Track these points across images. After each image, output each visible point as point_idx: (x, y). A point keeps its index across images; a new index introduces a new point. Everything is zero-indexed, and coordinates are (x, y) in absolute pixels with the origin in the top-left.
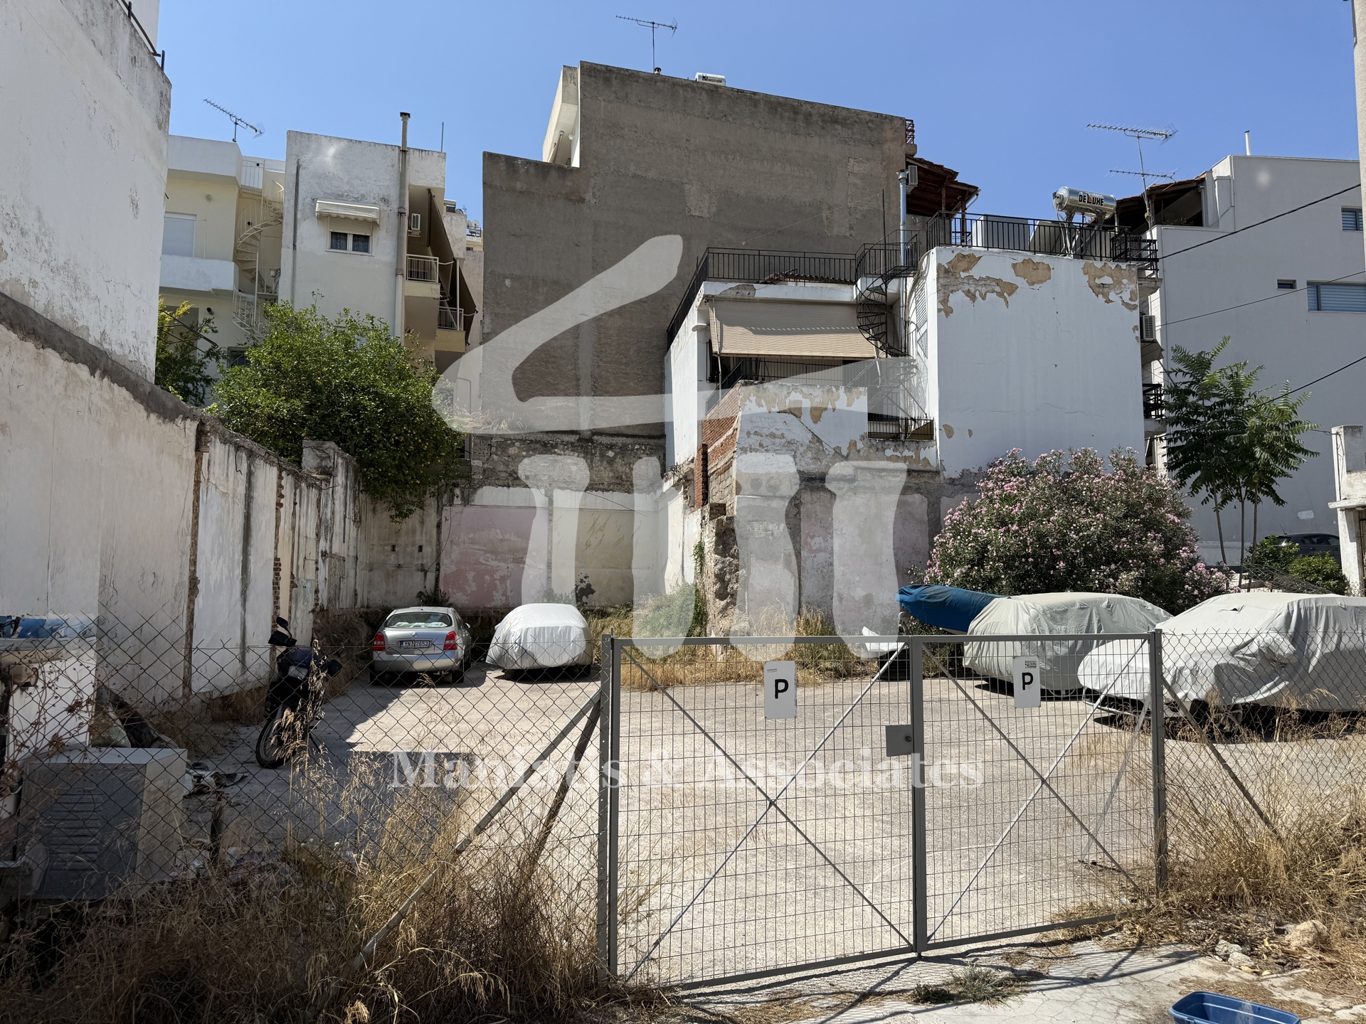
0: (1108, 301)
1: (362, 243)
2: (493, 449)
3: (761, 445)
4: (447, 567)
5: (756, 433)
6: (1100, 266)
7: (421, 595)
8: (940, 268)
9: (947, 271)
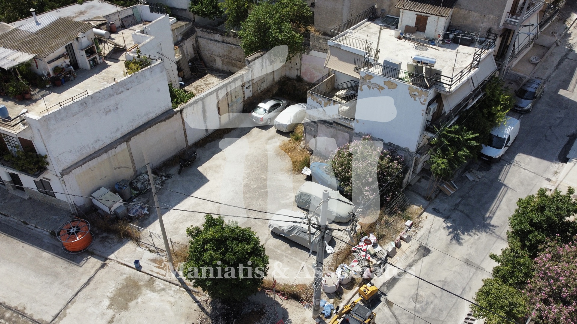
2: (316, 40)
4: (303, 70)
6: (415, 88)
7: (297, 75)
8: (361, 77)
9: (363, 78)
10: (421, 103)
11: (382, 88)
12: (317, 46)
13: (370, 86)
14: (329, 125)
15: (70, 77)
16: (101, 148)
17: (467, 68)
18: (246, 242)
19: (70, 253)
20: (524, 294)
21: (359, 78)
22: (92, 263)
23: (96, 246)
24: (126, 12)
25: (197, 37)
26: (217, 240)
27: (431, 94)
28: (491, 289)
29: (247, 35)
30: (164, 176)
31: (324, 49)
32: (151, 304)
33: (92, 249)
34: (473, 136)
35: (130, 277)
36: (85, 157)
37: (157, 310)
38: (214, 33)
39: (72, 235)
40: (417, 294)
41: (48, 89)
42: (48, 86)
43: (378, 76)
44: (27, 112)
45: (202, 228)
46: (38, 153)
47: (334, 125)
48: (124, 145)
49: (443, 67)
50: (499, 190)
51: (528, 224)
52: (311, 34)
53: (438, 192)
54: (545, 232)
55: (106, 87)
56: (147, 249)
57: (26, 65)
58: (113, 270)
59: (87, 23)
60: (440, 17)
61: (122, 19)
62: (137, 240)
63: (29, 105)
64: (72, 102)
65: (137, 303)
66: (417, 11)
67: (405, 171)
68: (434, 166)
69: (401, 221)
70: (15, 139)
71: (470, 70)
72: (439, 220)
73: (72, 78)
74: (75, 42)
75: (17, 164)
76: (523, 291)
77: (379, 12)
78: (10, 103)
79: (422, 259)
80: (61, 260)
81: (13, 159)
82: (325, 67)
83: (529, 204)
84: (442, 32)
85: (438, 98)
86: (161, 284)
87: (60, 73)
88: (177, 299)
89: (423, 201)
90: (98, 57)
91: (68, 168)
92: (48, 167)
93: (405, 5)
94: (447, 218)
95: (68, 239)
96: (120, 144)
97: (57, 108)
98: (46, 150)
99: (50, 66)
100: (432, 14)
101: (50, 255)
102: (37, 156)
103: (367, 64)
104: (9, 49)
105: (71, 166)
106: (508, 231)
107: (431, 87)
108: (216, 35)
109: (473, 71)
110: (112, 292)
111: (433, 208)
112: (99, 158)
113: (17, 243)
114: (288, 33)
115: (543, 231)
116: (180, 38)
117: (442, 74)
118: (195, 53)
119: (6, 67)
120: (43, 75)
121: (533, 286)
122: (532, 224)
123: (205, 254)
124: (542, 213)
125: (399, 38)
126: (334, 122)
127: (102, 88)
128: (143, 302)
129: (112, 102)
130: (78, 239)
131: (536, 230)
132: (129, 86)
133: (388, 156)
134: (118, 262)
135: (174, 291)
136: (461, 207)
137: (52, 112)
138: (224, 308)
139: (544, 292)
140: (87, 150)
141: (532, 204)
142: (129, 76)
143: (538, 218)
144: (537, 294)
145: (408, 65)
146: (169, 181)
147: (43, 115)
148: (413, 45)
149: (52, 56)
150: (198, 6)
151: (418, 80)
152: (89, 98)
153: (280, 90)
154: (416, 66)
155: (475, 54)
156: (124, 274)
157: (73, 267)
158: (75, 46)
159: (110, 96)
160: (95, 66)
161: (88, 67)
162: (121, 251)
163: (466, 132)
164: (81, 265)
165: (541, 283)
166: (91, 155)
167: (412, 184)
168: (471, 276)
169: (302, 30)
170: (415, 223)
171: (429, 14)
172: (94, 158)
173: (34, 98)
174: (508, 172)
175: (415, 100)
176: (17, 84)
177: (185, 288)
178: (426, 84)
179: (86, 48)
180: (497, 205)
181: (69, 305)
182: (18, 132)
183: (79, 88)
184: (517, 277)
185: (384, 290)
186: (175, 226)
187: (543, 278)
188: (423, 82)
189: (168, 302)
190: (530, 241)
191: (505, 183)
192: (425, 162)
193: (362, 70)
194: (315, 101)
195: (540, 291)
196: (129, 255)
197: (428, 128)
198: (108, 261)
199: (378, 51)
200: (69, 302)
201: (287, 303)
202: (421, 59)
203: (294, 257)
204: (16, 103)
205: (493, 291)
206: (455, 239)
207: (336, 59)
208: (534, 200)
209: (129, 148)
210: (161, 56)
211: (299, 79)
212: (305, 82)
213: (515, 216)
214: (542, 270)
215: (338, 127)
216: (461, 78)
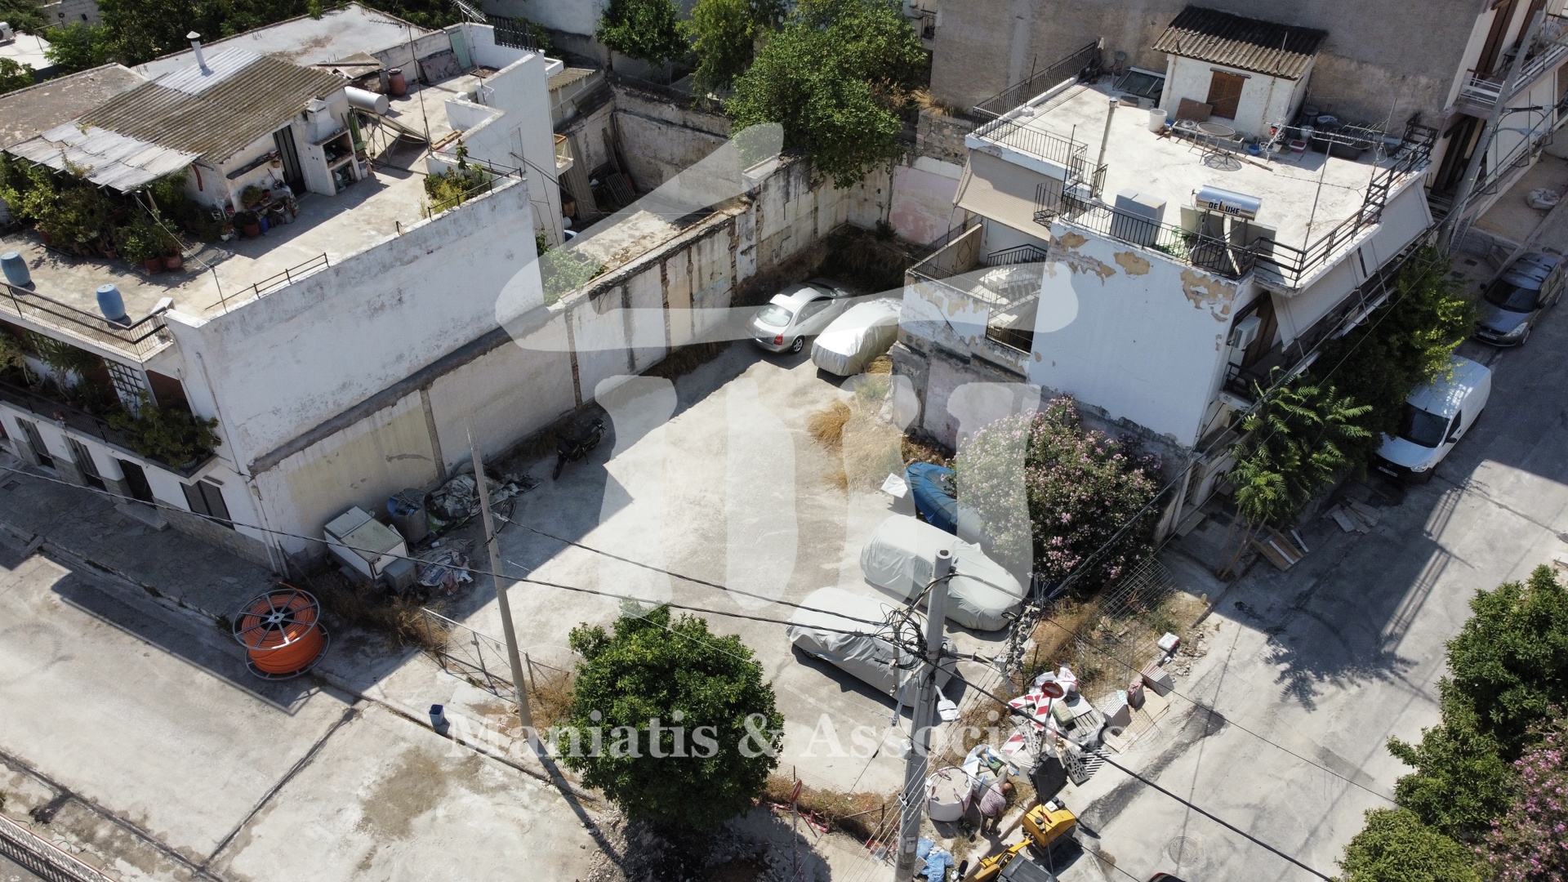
2: (933, 128)
4: (895, 209)
6: (1199, 276)
7: (878, 222)
8: (1052, 238)
9: (1057, 243)
10: (1216, 316)
11: (1110, 272)
12: (937, 144)
13: (1076, 263)
14: (961, 365)
15: (282, 215)
16: (355, 403)
17: (1350, 223)
18: (725, 677)
19: (267, 678)
20: (1481, 857)
21: (1047, 239)
22: (322, 706)
23: (334, 663)
24: (433, 42)
25: (616, 110)
26: (649, 667)
27: (1244, 292)
28: (1386, 839)
29: (750, 111)
30: (516, 483)
31: (956, 155)
32: (469, 824)
33: (321, 668)
34: (1356, 411)
35: (418, 748)
36: (314, 426)
37: (483, 841)
38: (660, 101)
39: (272, 629)
40: (1183, 838)
41: (227, 245)
42: (225, 237)
43: (1099, 239)
44: (171, 306)
45: (610, 633)
46: (195, 414)
47: (974, 363)
48: (415, 398)
49: (1280, 217)
50: (1425, 561)
51: (1499, 664)
52: (921, 113)
53: (1253, 558)
54: (1549, 689)
55: (373, 245)
56: (465, 677)
57: (172, 181)
58: (375, 729)
59: (330, 70)
60: (1278, 80)
61: (420, 62)
62: (438, 652)
63: (175, 285)
64: (287, 282)
65: (434, 819)
66: (1214, 62)
67: (1164, 501)
68: (1244, 492)
69: (1148, 634)
70: (137, 375)
71: (1356, 229)
72: (1251, 637)
73: (288, 216)
74: (298, 122)
75: (141, 440)
76: (1478, 849)
77: (1110, 60)
78: (129, 280)
79: (1200, 743)
80: (241, 693)
81: (132, 426)
82: (956, 206)
83: (1505, 607)
84: (1280, 121)
85: (1263, 305)
86: (498, 774)
87: (258, 204)
88: (538, 815)
89: (1211, 583)
90: (356, 164)
91: (268, 455)
92: (218, 449)
93: (1181, 44)
94: (1274, 632)
95: (264, 642)
96: (405, 395)
97: (250, 298)
98: (214, 407)
99: (232, 184)
100: (1255, 71)
101: (215, 680)
102: (192, 419)
103: (1072, 204)
104: (131, 138)
105: (278, 450)
106: (1444, 679)
107: (1244, 273)
108: (665, 106)
109: (1364, 233)
110: (369, 787)
111: (1237, 604)
112: (349, 431)
113: (132, 643)
114: (858, 109)
115: (1541, 687)
116: (570, 112)
117: (1277, 240)
118: (608, 153)
119: (122, 187)
120: (214, 208)
121: (1508, 836)
122: (1510, 662)
123: (616, 702)
124: (1540, 635)
125: (1162, 132)
126: (975, 356)
127: (365, 248)
128: (450, 819)
129: (387, 284)
130: (287, 642)
131: (1524, 680)
132: (434, 243)
133: (1118, 456)
134: (387, 706)
135: (531, 794)
136: (1314, 604)
137: (235, 307)
138: (660, 845)
139: (1537, 855)
140: (319, 408)
141: (1515, 609)
142: (436, 217)
143: (1528, 648)
144: (1517, 859)
145: (1183, 210)
146: (528, 496)
147: (211, 315)
148: (1201, 152)
149: (239, 159)
150: (622, 30)
151: (1208, 253)
152: (329, 272)
153: (830, 259)
154: (1205, 216)
155: (1372, 184)
156: (403, 739)
157: (271, 715)
158: (300, 133)
159: (385, 268)
160: (347, 185)
161: (330, 188)
162: (396, 679)
163: (1334, 401)
164: (292, 712)
165: (1530, 829)
166: (328, 422)
167: (1183, 534)
168: (1336, 795)
169: (898, 100)
170: (1187, 643)
171: (1248, 69)
172: (337, 429)
173: (190, 266)
174: (1452, 512)
175: (1197, 307)
176: (149, 230)
177: (559, 788)
178: (1231, 264)
179: (326, 139)
180: (1416, 602)
181: (260, 814)
182: (146, 357)
183: (304, 244)
184: (1463, 808)
185: (1093, 821)
186: (538, 617)
187: (1535, 817)
188: (1223, 259)
189: (514, 820)
190: (1505, 710)
191: (1442, 541)
192: (1219, 474)
193: (1056, 220)
194: (926, 298)
195: (1526, 852)
196: (417, 691)
197: (1230, 386)
198: (361, 704)
199: (1101, 170)
200: (260, 807)
201: (828, 842)
202: (1218, 197)
203: (852, 717)
204: (145, 279)
205: (1395, 845)
206: (1295, 690)
207: (985, 185)
208: (1522, 597)
209: (427, 407)
210: (520, 164)
211: (884, 231)
212: (901, 239)
213: (1464, 638)
214: (1534, 794)
215: (984, 370)
216: (1328, 250)
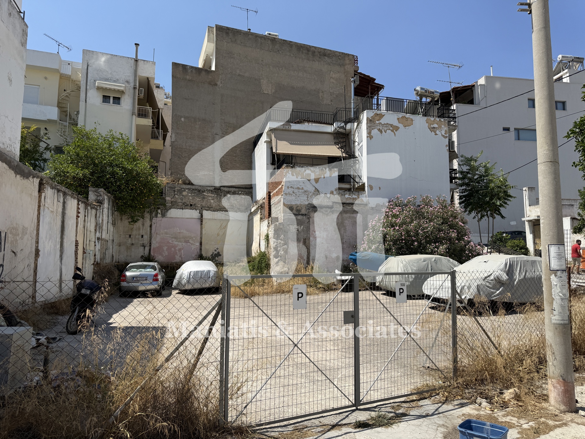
0: (436, 134)
1: (117, 100)
2: (176, 193)
3: (293, 192)
4: (154, 245)
5: (291, 187)
6: (433, 120)
7: (143, 257)
8: (368, 119)
9: (371, 121)
10: (443, 136)
11: (397, 128)
12: (180, 201)
13: (381, 129)
31: (191, 205)
52: (168, 186)
